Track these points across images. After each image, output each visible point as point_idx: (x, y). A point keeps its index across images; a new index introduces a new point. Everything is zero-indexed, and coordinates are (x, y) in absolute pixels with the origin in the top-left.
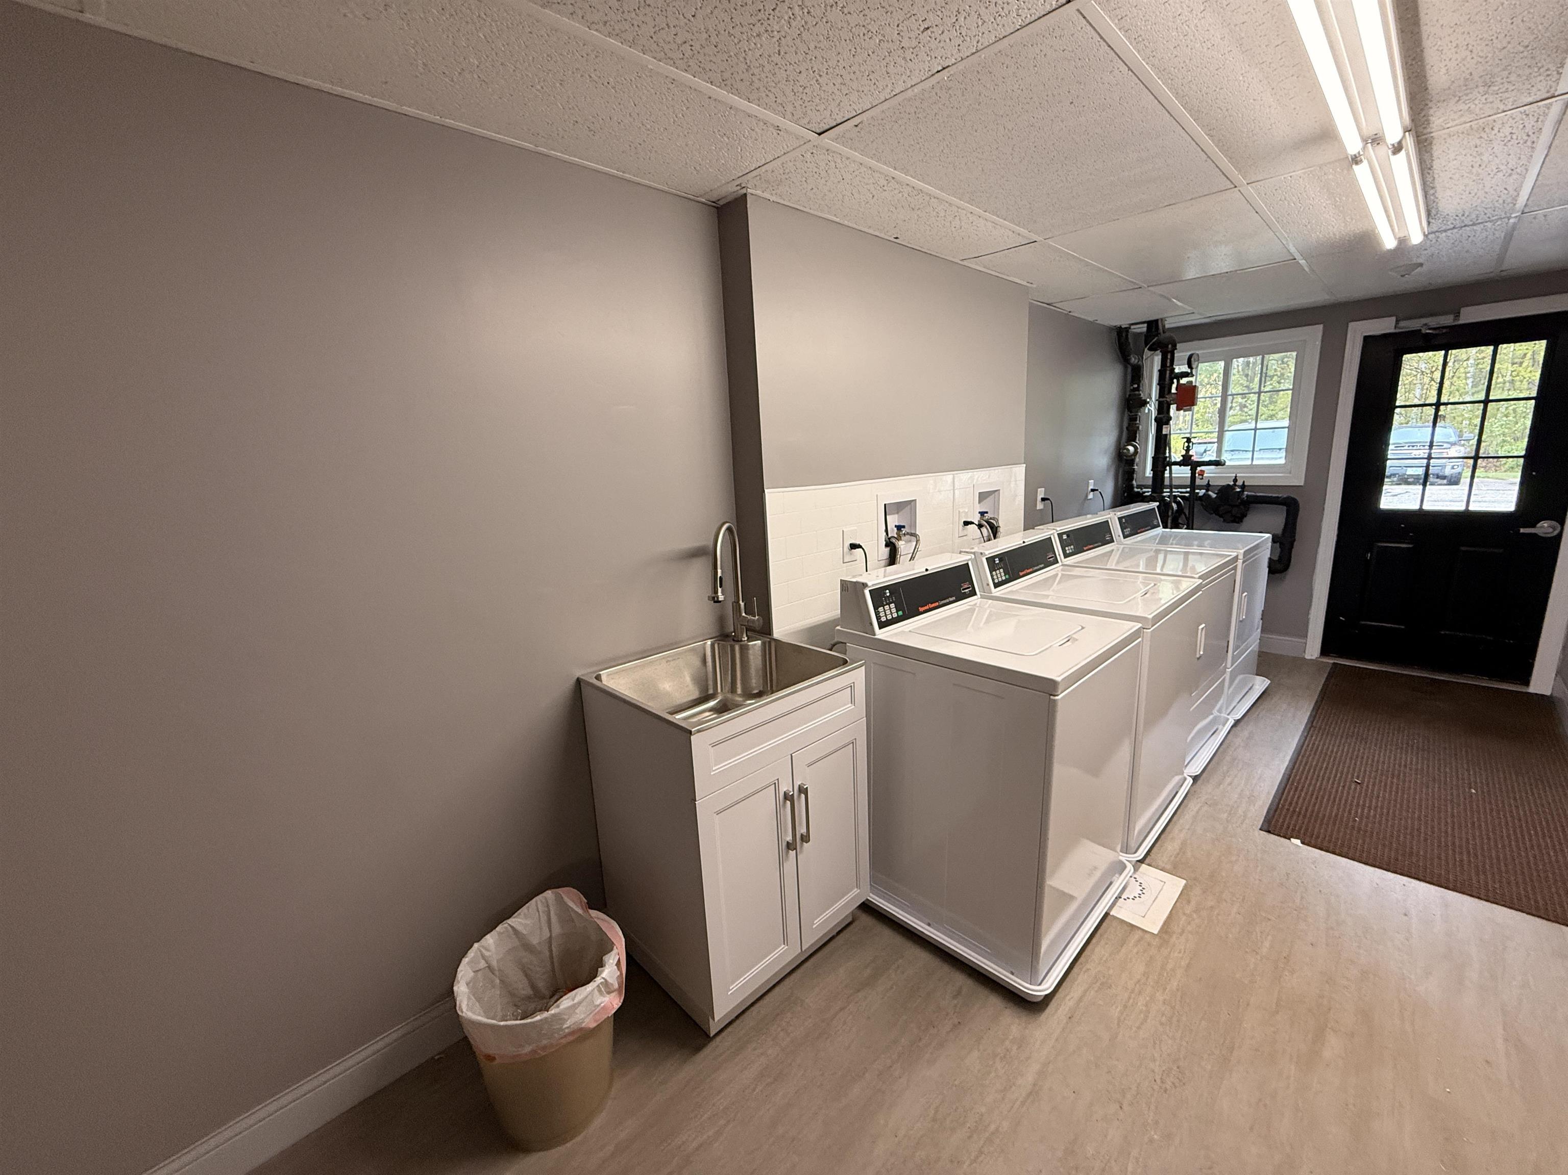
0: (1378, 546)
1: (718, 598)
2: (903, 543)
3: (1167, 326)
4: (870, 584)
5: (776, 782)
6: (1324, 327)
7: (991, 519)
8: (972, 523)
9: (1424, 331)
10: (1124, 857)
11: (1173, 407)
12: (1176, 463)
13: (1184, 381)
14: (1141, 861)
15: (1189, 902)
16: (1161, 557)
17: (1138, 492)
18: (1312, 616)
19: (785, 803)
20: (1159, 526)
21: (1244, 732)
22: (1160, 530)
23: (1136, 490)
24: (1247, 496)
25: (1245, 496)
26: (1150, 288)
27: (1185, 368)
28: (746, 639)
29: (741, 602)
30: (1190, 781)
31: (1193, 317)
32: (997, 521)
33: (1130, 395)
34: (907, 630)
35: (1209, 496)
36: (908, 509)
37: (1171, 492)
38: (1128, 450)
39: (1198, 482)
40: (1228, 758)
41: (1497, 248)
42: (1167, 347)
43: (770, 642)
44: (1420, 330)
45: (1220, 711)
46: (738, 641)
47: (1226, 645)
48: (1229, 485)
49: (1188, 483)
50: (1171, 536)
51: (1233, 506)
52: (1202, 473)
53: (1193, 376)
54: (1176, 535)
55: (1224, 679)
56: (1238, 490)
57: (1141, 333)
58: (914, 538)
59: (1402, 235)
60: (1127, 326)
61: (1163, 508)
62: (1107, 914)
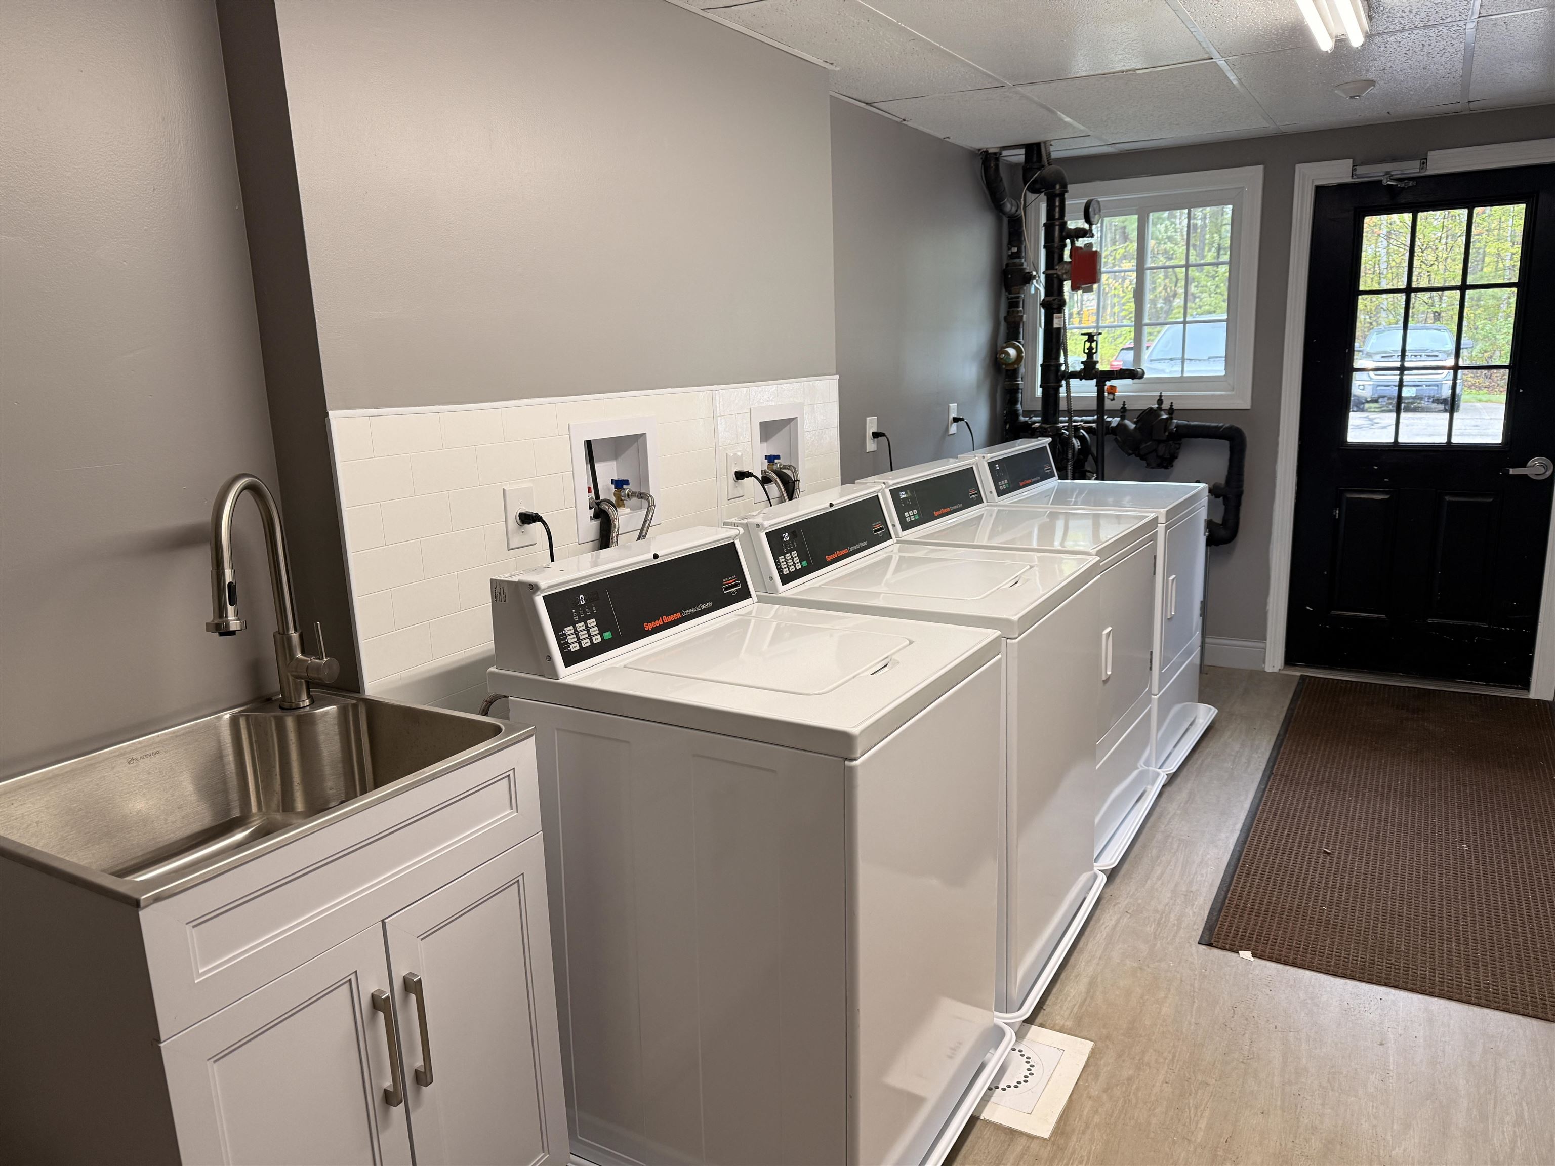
0: (1348, 499)
1: (228, 625)
2: (627, 510)
3: (1054, 155)
4: (543, 584)
5: (353, 977)
6: (1265, 169)
7: (785, 467)
8: (749, 475)
9: (1385, 182)
10: (1001, 1019)
11: (1067, 285)
12: (1075, 375)
13: (1081, 243)
14: (1030, 1021)
15: (1097, 1077)
16: (1060, 524)
17: (1026, 422)
18: (1271, 607)
19: (373, 1016)
20: (1054, 476)
21: (1180, 794)
22: (1054, 482)
23: (1022, 419)
24: (1178, 426)
25: (1173, 426)
26: (1019, 89)
27: (1082, 224)
28: (307, 703)
29: (292, 631)
30: (1102, 879)
31: (1088, 142)
32: (795, 471)
33: (1007, 265)
34: (622, 664)
35: (1125, 426)
36: (631, 452)
37: (1070, 421)
38: (1008, 354)
39: (1108, 405)
40: (1159, 836)
41: (1459, 66)
42: (1054, 187)
43: (355, 707)
44: (1381, 181)
45: (1147, 763)
46: (291, 709)
47: (1149, 657)
48: (1151, 409)
49: (1094, 406)
50: (1073, 491)
51: (1160, 442)
52: (1113, 389)
53: (1092, 236)
54: (1082, 490)
55: (1149, 714)
56: (1165, 417)
57: (1017, 165)
58: (645, 503)
59: (1338, 32)
60: (996, 151)
61: (1059, 446)
62: (973, 1120)
